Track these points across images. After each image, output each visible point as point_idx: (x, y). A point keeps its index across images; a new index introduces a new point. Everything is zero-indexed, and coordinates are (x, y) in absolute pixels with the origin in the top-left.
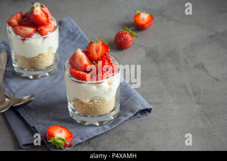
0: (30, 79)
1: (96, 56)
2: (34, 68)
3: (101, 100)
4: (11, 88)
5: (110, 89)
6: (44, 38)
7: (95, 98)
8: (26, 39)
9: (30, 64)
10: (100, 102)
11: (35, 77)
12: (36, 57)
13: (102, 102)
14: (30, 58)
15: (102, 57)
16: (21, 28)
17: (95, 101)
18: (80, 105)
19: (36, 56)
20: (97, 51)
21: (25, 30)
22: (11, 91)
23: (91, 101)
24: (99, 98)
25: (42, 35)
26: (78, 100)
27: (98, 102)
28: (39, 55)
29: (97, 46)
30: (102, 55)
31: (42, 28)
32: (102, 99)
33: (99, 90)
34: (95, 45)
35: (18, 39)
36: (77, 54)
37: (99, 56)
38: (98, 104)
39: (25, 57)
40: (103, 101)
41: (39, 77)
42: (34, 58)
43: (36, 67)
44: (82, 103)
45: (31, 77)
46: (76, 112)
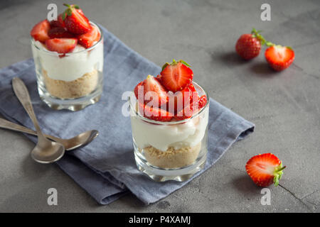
0: (71, 111)
1: (175, 84)
2: (75, 95)
3: (184, 146)
4: (51, 127)
5: (197, 131)
6: (89, 51)
7: (177, 143)
8: (67, 54)
9: (70, 90)
10: (183, 149)
11: (78, 108)
12: (79, 79)
13: (186, 149)
14: (72, 82)
15: (184, 86)
16: (56, 41)
17: (176, 148)
18: (154, 154)
19: (80, 77)
20: (176, 77)
21: (63, 43)
22: (52, 131)
23: (170, 148)
24: (181, 144)
25: (87, 48)
26: (151, 147)
27: (180, 150)
28: (84, 76)
29: (175, 71)
30: (184, 82)
31: (85, 37)
32: (186, 144)
33: (182, 133)
34: (171, 69)
35: (55, 56)
36: (148, 83)
37: (179, 84)
38: (180, 152)
39: (64, 82)
40: (186, 147)
41: (83, 107)
42: (76, 81)
43: (79, 93)
44: (157, 152)
45: (72, 108)
46: (147, 163)
